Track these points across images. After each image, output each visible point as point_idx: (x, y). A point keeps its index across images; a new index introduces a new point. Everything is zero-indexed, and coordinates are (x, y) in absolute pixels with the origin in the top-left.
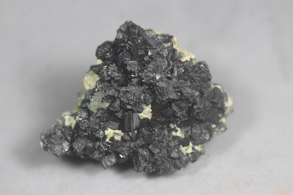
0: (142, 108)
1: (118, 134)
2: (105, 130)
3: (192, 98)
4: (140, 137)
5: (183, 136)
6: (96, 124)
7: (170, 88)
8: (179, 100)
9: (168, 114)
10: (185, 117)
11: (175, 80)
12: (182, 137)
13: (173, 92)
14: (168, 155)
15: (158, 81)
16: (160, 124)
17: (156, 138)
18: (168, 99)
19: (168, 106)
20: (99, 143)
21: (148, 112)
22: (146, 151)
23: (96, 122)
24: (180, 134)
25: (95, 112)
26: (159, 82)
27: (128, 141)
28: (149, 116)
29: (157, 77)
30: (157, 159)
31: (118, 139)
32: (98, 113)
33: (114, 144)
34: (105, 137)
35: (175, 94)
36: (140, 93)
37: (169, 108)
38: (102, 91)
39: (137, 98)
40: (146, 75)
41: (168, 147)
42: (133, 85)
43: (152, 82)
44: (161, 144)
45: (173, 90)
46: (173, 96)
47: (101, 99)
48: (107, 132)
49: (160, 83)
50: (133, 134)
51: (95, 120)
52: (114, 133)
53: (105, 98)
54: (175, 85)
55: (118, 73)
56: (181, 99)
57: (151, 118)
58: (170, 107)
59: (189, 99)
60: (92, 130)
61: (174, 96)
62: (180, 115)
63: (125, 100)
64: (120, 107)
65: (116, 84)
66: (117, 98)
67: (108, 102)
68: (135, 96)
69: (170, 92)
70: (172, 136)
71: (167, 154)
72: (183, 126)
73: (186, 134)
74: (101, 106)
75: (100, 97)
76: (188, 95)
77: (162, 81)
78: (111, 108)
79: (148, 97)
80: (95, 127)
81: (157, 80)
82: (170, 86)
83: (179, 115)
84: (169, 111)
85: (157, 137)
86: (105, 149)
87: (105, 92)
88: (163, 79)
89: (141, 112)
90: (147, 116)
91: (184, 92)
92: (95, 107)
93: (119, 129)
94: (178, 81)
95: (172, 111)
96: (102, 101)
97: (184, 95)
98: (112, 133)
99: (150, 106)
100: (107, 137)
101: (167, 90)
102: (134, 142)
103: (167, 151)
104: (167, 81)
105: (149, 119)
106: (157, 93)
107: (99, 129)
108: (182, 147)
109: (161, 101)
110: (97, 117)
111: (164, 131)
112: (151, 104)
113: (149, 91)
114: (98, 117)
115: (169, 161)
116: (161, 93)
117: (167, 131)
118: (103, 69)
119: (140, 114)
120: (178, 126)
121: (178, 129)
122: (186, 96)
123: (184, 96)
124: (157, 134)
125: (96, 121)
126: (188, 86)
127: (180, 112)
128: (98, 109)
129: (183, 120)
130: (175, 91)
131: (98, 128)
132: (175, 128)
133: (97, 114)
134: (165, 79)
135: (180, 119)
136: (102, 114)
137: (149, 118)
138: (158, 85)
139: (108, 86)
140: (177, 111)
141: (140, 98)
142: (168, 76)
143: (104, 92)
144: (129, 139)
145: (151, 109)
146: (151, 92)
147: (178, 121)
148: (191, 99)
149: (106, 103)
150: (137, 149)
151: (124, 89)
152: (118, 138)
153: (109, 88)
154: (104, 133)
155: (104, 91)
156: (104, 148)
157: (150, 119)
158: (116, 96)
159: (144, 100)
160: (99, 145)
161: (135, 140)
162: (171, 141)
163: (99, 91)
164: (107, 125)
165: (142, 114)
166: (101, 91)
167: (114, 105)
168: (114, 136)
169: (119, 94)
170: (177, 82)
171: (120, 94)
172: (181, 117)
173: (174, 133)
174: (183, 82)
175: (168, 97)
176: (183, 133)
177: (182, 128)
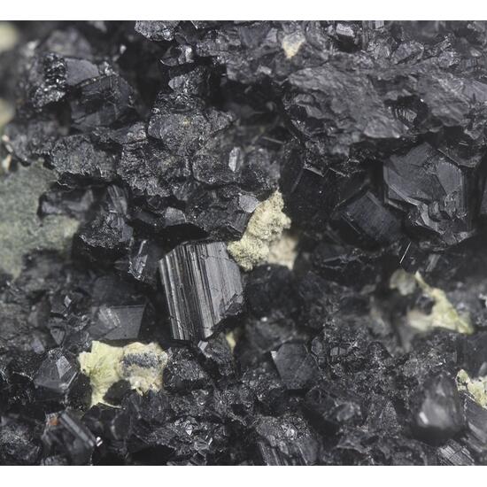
0: (242, 212)
1: (143, 363)
2: (76, 351)
3: (475, 126)
4: (255, 360)
5: (466, 325)
6: (28, 331)
7: (360, 89)
8: (415, 145)
9: (374, 222)
10: (460, 226)
11: (377, 52)
12: (461, 331)
13: (377, 106)
14: (406, 424)
15: (295, 67)
16: (342, 282)
17: (335, 352)
18: (357, 148)
19: (366, 188)
20: (60, 416)
21: (273, 232)
22: (295, 425)
23: (25, 319)
24: (446, 316)
25: (16, 272)
26: (302, 68)
27: (199, 385)
28: (283, 255)
29: (285, 45)
30: (353, 451)
31: (146, 388)
32: (29, 278)
33: (132, 412)
34: (83, 384)
35: (386, 114)
36: (217, 146)
37: (372, 196)
38: (34, 163)
39: (206, 167)
40: (231, 48)
41: (400, 388)
42: (178, 108)
43: (267, 77)
44: (362, 375)
45: (377, 100)
46: (382, 126)
47: (37, 204)
48: (86, 361)
49: (307, 71)
50: (219, 349)
51: (23, 312)
52: (124, 359)
53: (53, 197)
54: (383, 70)
55: (98, 63)
56: (420, 140)
57: (296, 262)
58: (375, 192)
59: (460, 129)
60: (15, 361)
61: (389, 126)
62: (433, 218)
63: (152, 187)
64: (131, 229)
65: (96, 118)
66: (109, 184)
67: (71, 215)
68: (195, 159)
69: (364, 108)
70: (410, 337)
71: (400, 423)
72: (456, 278)
73: (478, 310)
74: (42, 239)
75: (28, 197)
76: (454, 113)
77: (318, 63)
78: (89, 237)
79: (262, 155)
80: (26, 347)
81: (288, 61)
82: (359, 79)
83: (426, 221)
84: (374, 207)
85: (337, 345)
86: (90, 438)
87: (48, 165)
88: (319, 49)
89: (237, 232)
90: (275, 256)
91: (432, 98)
92: (10, 247)
93: (144, 338)
94: (394, 49)
95: (391, 209)
96: (41, 214)
97: (435, 113)
98: (116, 360)
99: (277, 197)
100: (92, 383)
101: (348, 101)
102: (230, 386)
103: (398, 403)
104: (338, 58)
105: (285, 268)
106: (302, 129)
107: (47, 349)
108: (468, 380)
109: (326, 162)
110: (28, 297)
111: (367, 318)
112: (281, 191)
113: (262, 130)
114: (34, 292)
115: (413, 451)
116: (319, 123)
117: (383, 318)
118: (21, 62)
119: (234, 247)
120: (433, 279)
121: (436, 293)
122: (446, 118)
123: (436, 121)
124: (333, 333)
125: (27, 314)
126: (445, 70)
127: (428, 202)
128: (27, 256)
129: (452, 241)
130: (388, 103)
131: (39, 347)
132: (418, 290)
133: (25, 284)
134: (328, 48)
135: (435, 242)
136: (50, 277)
137: (283, 263)
138: (298, 83)
139: (58, 136)
140: (416, 203)
141: (222, 168)
142: (340, 36)
143: (45, 165)
144: (201, 376)
145: (283, 216)
146: (270, 134)
147: (429, 252)
148: (470, 128)
149: (60, 221)
150: (249, 421)
151: (138, 133)
152: (146, 381)
153: (64, 142)
154: (76, 366)
155: (41, 160)
156: (83, 436)
157: (290, 265)
158: (104, 171)
159: (246, 170)
160: (59, 423)
161: (233, 376)
162: (407, 357)
163: (21, 168)
164: (85, 328)
165: (245, 242)
166: (26, 164)
167: (103, 220)
168: (129, 375)
169: (116, 164)
170: (388, 59)
171: (123, 163)
172: (436, 227)
173: (418, 322)
174: (419, 53)
175: (356, 138)
176: (463, 310)
177: (453, 289)
